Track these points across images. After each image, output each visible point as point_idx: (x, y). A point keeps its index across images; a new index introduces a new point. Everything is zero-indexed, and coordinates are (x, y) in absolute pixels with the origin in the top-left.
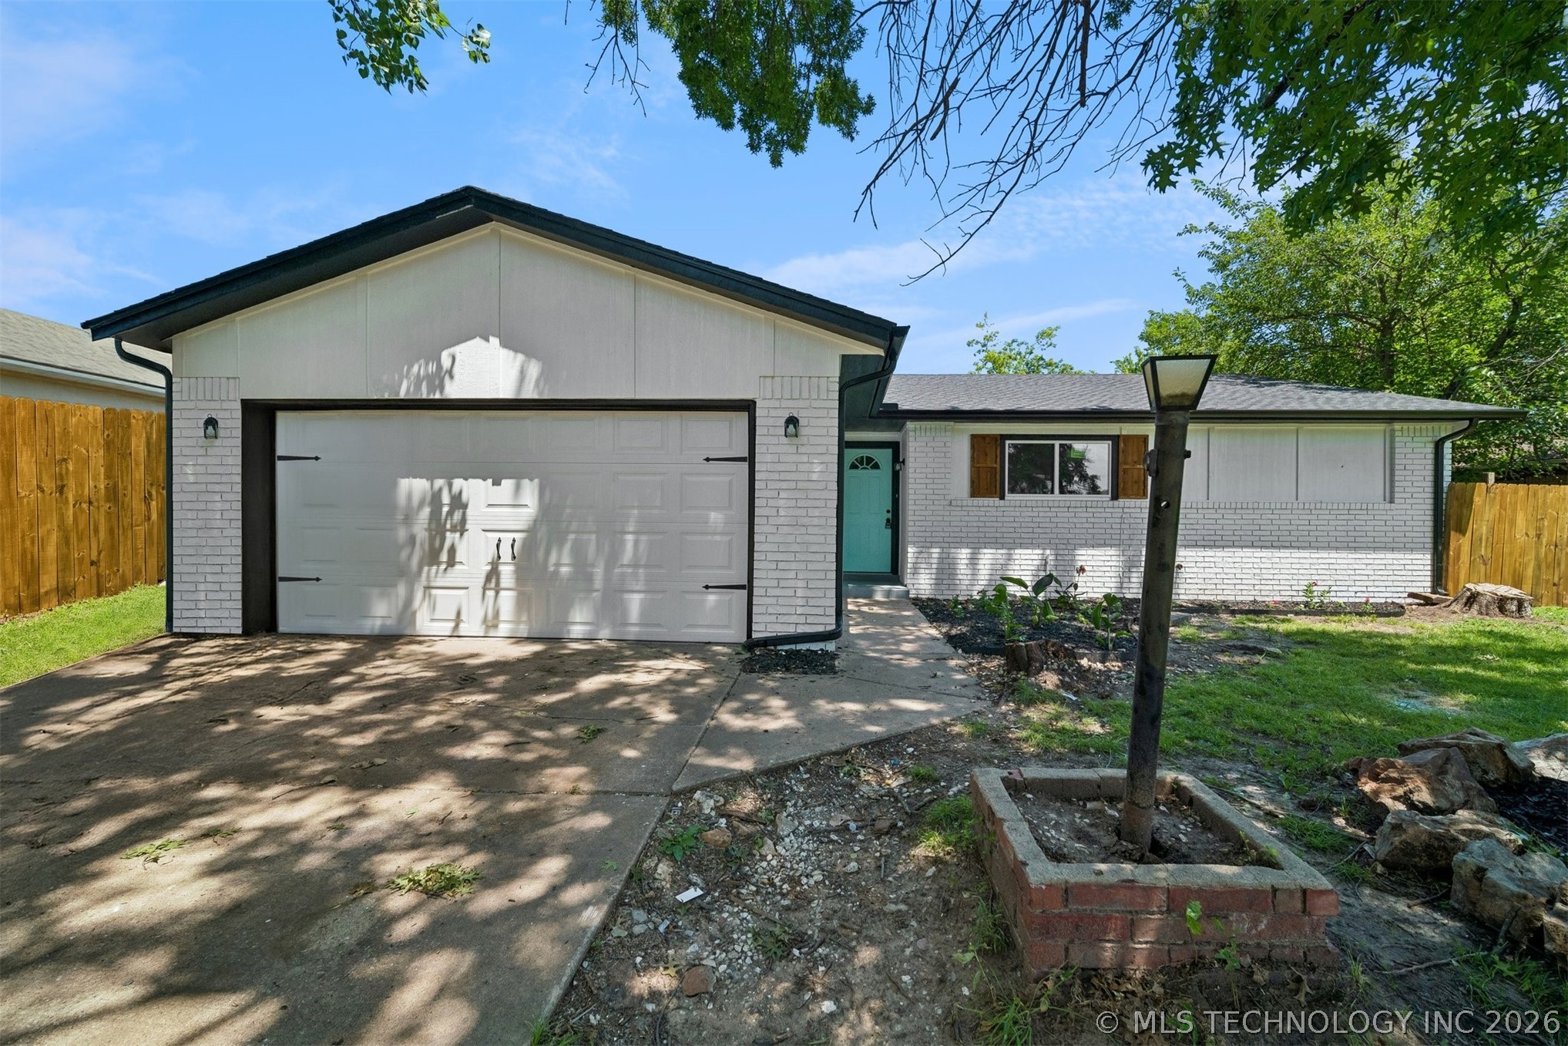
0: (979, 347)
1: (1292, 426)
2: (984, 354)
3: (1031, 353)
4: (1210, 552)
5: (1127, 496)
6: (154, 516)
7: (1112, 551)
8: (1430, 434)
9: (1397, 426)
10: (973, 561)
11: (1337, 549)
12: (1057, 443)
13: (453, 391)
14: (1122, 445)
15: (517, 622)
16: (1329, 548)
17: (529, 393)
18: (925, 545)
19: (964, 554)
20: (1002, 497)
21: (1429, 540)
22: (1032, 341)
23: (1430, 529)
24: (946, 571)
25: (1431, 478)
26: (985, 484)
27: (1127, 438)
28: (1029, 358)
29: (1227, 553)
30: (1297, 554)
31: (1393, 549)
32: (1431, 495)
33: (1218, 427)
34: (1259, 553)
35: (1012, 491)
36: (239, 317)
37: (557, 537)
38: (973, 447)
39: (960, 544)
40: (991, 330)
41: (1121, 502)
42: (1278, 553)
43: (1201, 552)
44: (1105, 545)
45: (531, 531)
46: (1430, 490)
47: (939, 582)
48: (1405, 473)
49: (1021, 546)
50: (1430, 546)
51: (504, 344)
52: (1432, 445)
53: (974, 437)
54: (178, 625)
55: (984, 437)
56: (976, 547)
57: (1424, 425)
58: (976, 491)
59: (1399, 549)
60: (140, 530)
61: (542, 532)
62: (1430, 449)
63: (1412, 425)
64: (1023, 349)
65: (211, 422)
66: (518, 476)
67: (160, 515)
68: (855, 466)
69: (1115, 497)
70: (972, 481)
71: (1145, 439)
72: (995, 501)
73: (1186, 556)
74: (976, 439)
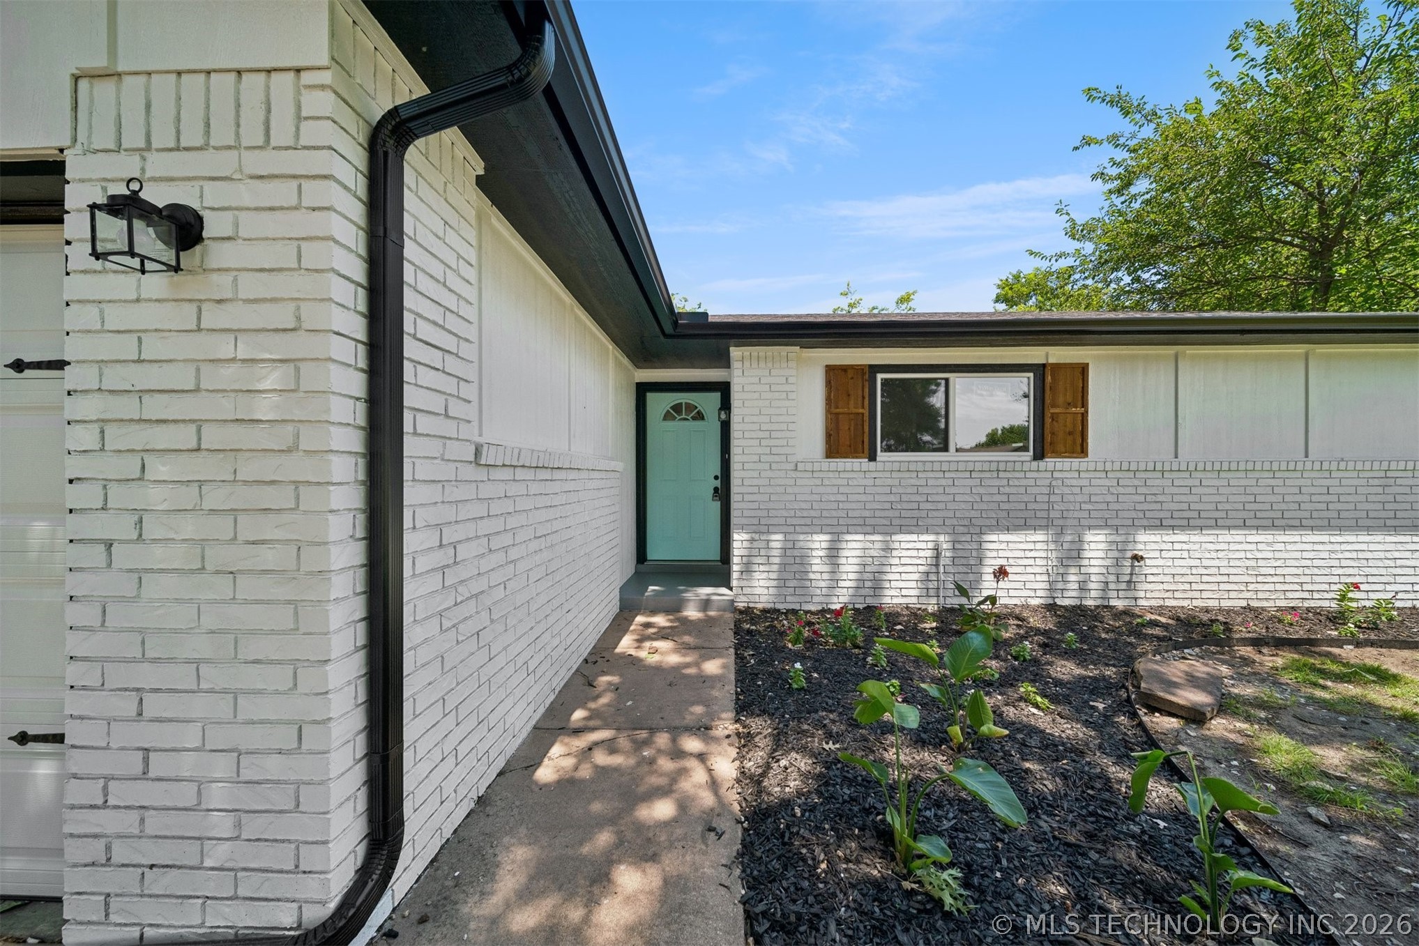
1: (1301, 348)
4: (1181, 536)
5: (1058, 454)
7: (1036, 536)
10: (833, 554)
11: (1368, 528)
12: (953, 377)
14: (1049, 378)
16: (1356, 527)
18: (760, 530)
19: (819, 542)
20: (873, 458)
24: (792, 568)
26: (847, 438)
27: (1057, 367)
29: (1207, 537)
33: (1190, 350)
34: (1253, 536)
35: (888, 449)
38: (828, 383)
39: (814, 526)
41: (1050, 463)
42: (1281, 537)
43: (1169, 537)
44: (1026, 527)
47: (782, 583)
49: (904, 529)
53: (830, 373)
55: (844, 369)
58: (834, 448)
68: (668, 416)
69: (1039, 455)
70: (829, 435)
71: (1084, 369)
72: (864, 463)
73: (1147, 542)
74: (833, 372)
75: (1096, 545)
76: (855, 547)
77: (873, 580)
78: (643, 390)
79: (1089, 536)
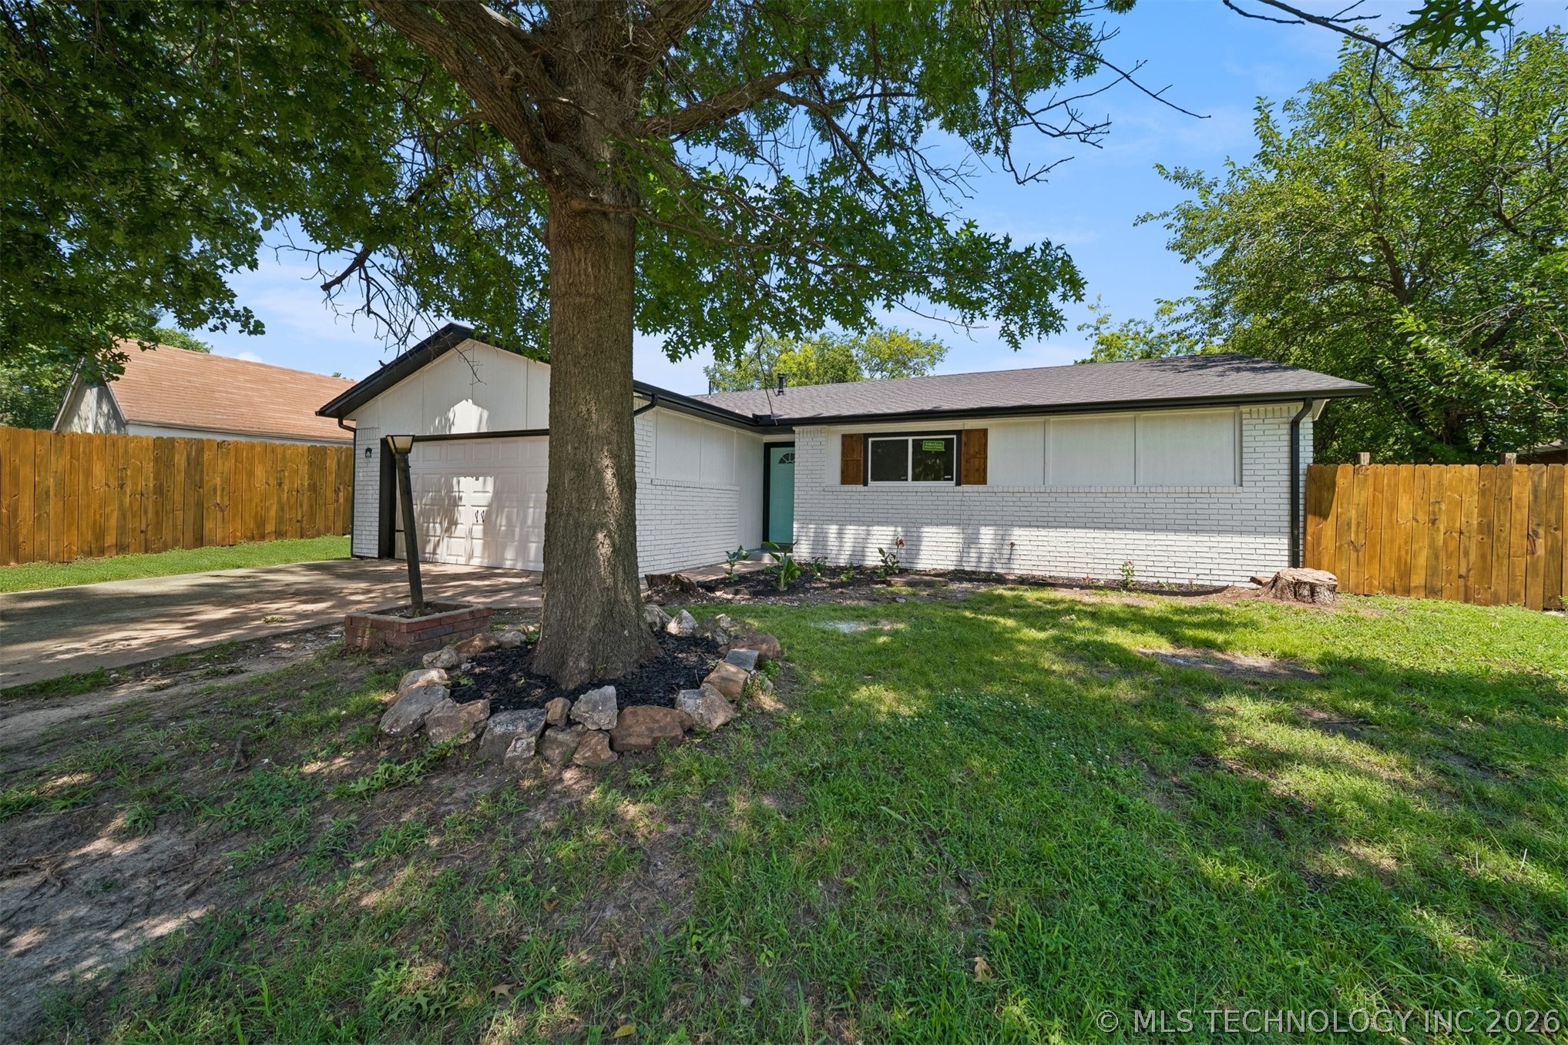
0: (1092, 331)
1: (1130, 415)
2: (1096, 338)
3: (1151, 331)
4: (1043, 532)
5: (968, 483)
6: (341, 500)
7: (953, 529)
8: (1285, 414)
9: (1245, 409)
10: (840, 534)
11: (1175, 531)
12: (910, 439)
13: (454, 431)
14: (964, 438)
15: (483, 557)
16: (1167, 529)
17: (484, 430)
18: (805, 522)
19: (833, 529)
20: (865, 484)
21: (1286, 524)
22: (1150, 318)
23: (1286, 513)
24: (820, 541)
25: (1287, 460)
26: (852, 474)
27: (969, 432)
28: (1150, 336)
29: (1061, 532)
30: (1131, 535)
31: (1241, 533)
32: (1287, 478)
33: (1054, 418)
34: (1092, 534)
35: (873, 479)
36: (380, 397)
37: (500, 510)
38: (843, 444)
39: (831, 522)
40: (1103, 312)
41: (965, 487)
42: (1111, 534)
43: (1034, 532)
44: (947, 524)
45: (489, 506)
46: (1287, 472)
47: (814, 549)
48: (1255, 455)
49: (879, 524)
50: (1288, 530)
51: (475, 403)
52: (1288, 426)
53: (844, 437)
54: (356, 551)
55: (851, 436)
56: (842, 525)
57: (1277, 407)
58: (845, 480)
59: (1249, 533)
60: (331, 508)
61: (494, 506)
62: (1284, 432)
63: (1262, 408)
64: (1141, 329)
65: (369, 450)
66: (485, 475)
67: (346, 500)
68: (782, 461)
69: (958, 484)
70: (843, 472)
71: (985, 432)
72: (860, 487)
73: (1019, 535)
74: (845, 438)
75: (987, 535)
76: (851, 531)
77: (860, 551)
78: (768, 447)
79: (984, 530)
